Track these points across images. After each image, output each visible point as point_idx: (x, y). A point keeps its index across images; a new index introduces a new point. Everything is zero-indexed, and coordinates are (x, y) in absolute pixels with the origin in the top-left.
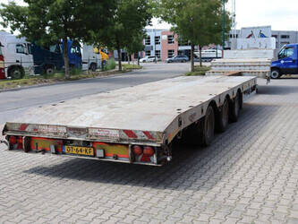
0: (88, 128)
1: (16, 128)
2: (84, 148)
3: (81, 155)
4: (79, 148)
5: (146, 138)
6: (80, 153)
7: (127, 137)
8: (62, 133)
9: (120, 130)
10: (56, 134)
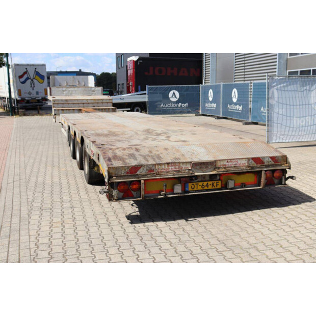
0: (215, 161)
1: (123, 172)
2: (210, 183)
3: (207, 190)
4: (205, 183)
5: (273, 163)
6: (206, 188)
7: (255, 165)
8: (186, 171)
9: (248, 159)
10: (178, 172)
